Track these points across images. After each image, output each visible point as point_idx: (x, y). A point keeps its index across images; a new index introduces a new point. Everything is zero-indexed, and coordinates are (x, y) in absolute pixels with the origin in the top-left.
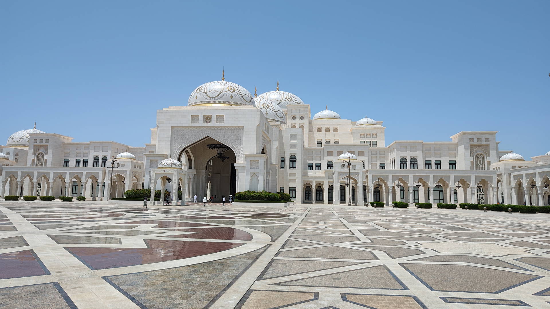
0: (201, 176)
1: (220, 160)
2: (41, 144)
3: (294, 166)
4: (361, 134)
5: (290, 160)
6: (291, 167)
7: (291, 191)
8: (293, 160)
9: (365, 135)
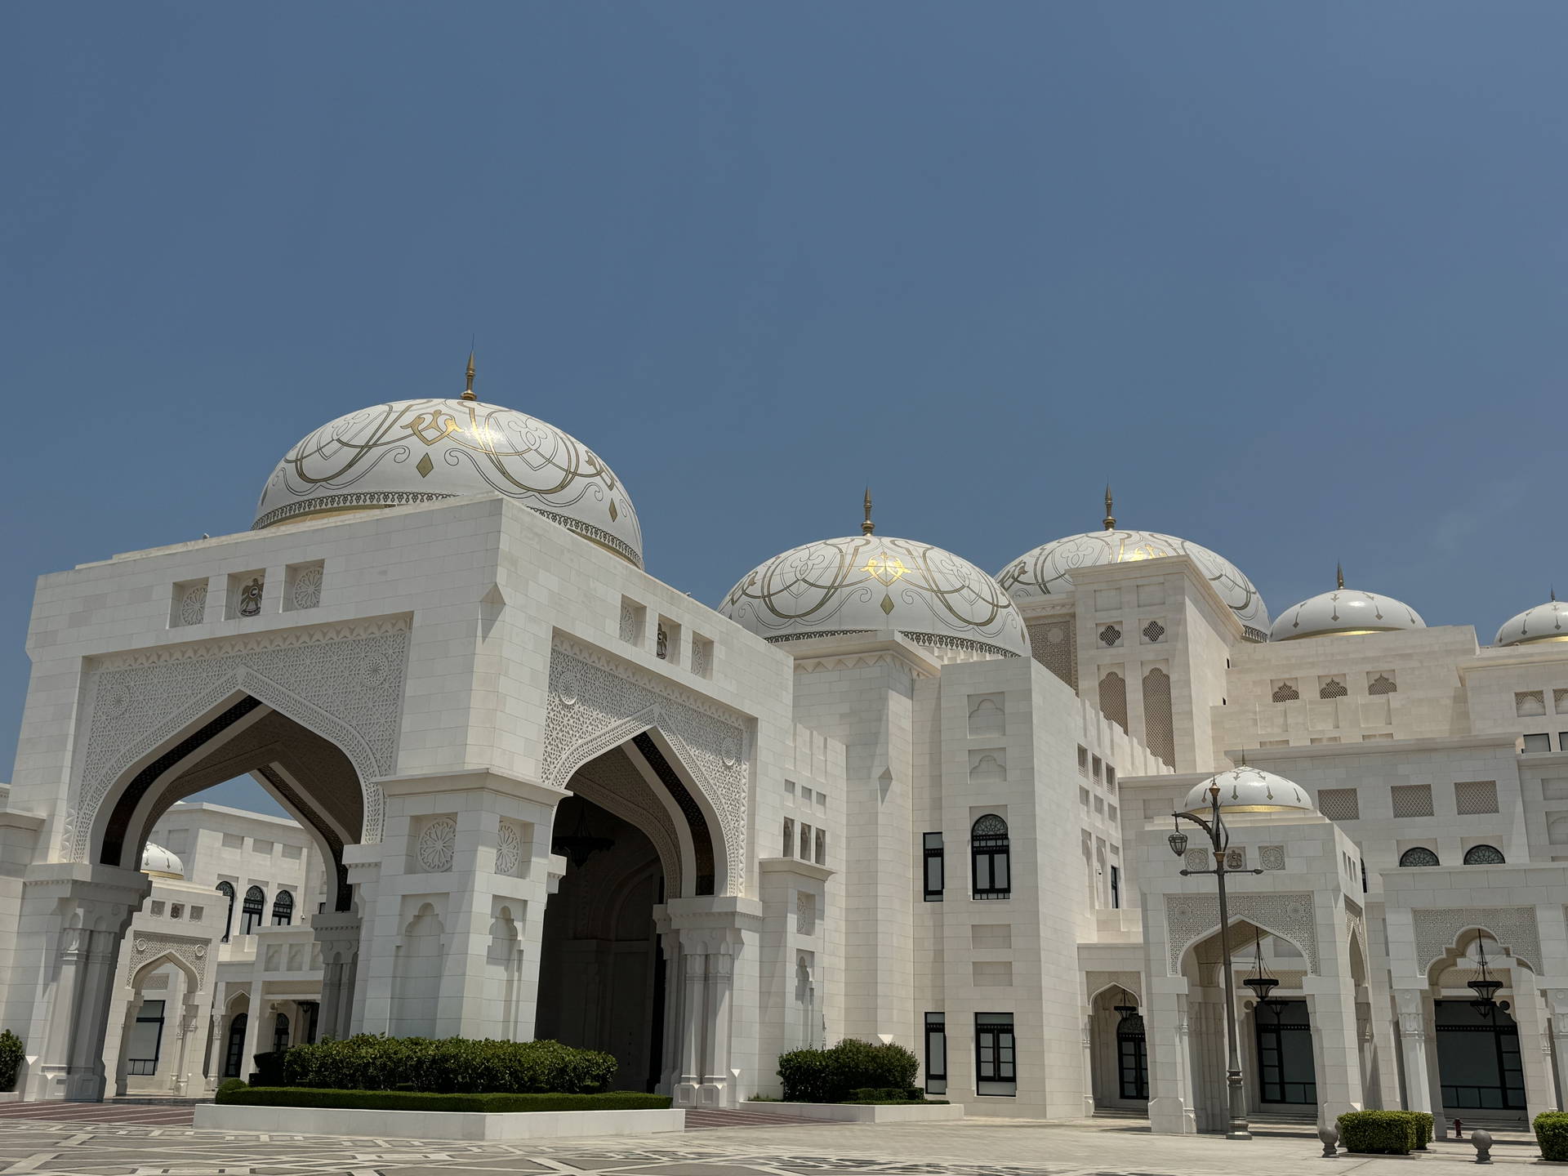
3: (1000, 884)
4: (1520, 697)
5: (973, 847)
6: (984, 883)
7: (987, 1039)
8: (991, 843)
9: (1549, 698)
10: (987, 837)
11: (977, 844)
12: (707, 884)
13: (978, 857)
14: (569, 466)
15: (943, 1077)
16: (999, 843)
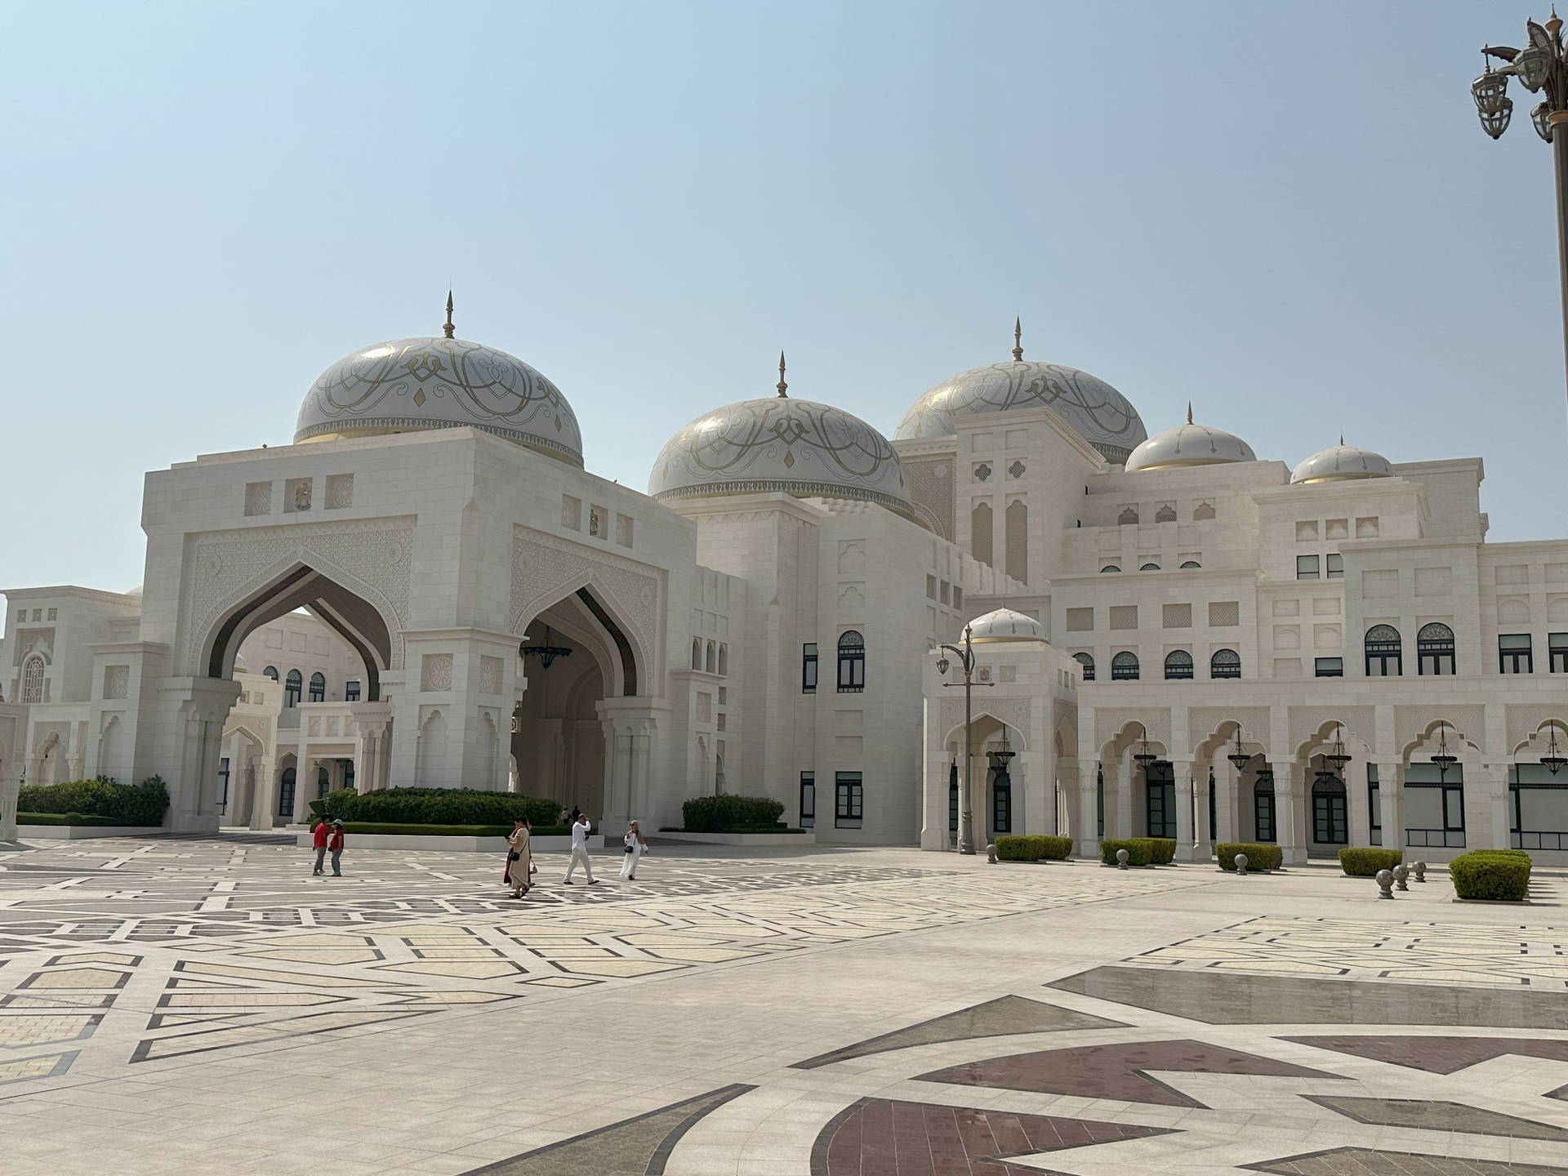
2: (37, 625)
3: (857, 680)
4: (1300, 525)
5: (839, 654)
6: (845, 681)
7: (844, 790)
8: (853, 652)
9: (1322, 526)
10: (849, 648)
11: (841, 652)
12: (630, 689)
13: (842, 661)
14: (525, 393)
15: (812, 816)
16: (858, 652)
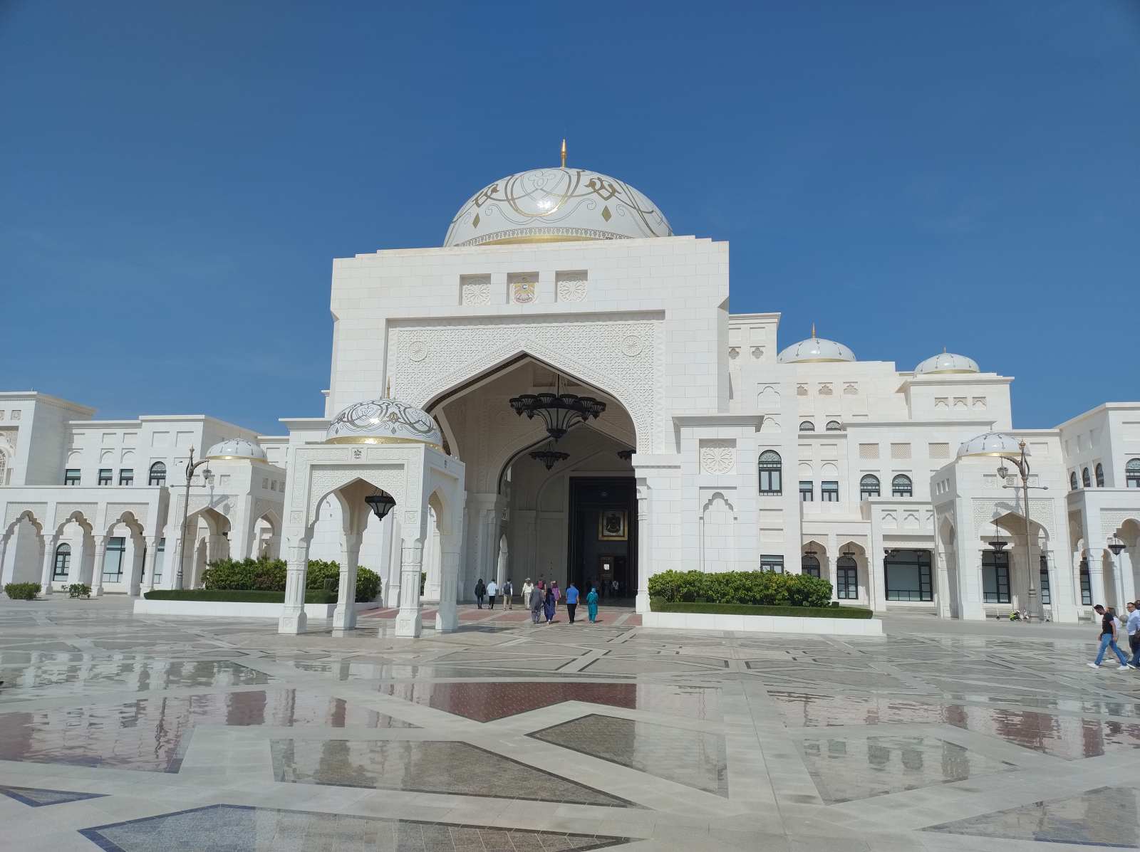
0: (483, 513)
1: (540, 464)
3: (775, 487)
5: (759, 467)
6: (765, 487)
8: (771, 466)
10: (767, 463)
13: (762, 473)
16: (775, 466)
